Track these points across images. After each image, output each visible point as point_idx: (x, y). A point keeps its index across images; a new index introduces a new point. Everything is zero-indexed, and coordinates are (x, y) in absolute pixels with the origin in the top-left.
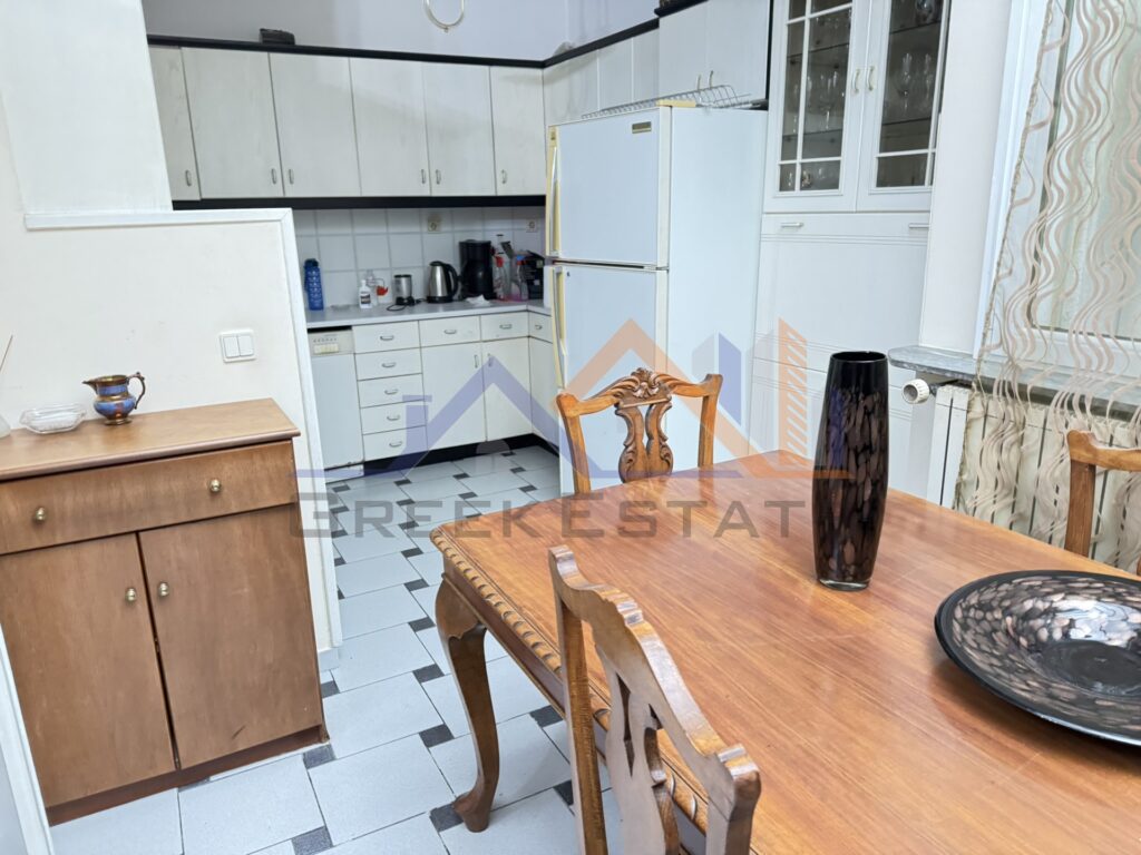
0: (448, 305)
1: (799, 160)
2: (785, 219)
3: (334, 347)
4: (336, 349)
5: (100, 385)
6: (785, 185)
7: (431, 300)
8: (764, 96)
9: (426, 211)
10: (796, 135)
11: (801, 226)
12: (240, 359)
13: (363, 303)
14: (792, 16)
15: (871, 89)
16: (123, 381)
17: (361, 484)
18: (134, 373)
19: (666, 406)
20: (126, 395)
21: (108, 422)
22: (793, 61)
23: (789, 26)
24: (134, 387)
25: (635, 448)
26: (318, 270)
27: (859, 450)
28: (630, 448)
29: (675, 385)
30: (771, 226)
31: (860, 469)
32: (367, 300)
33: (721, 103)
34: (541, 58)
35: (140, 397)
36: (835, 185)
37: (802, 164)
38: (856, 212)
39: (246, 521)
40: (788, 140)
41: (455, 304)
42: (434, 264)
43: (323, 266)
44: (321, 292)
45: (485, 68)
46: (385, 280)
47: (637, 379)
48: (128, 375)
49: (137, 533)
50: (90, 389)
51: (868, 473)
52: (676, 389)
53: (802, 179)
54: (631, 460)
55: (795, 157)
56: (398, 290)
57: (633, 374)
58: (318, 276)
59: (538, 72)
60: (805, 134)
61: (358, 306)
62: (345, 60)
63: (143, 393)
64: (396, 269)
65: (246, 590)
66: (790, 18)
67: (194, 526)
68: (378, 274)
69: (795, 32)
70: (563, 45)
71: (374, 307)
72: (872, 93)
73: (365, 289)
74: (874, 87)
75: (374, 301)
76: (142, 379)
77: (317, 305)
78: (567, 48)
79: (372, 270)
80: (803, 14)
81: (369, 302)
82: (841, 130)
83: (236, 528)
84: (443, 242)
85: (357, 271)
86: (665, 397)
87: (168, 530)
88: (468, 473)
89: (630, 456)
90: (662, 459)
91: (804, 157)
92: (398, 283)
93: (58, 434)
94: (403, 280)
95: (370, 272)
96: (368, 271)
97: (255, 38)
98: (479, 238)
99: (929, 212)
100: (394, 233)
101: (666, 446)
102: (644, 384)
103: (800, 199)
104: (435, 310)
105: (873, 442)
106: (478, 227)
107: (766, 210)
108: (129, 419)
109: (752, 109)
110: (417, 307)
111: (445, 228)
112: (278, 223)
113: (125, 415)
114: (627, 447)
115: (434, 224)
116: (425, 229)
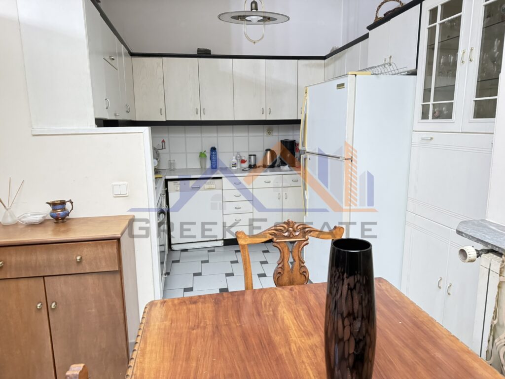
0: (272, 169)
1: (432, 102)
2: (424, 135)
3: (213, 186)
4: (214, 187)
5: (53, 204)
6: (425, 116)
7: (265, 166)
8: (415, 68)
9: (266, 127)
10: (430, 89)
11: (431, 139)
12: (121, 195)
13: (233, 167)
14: (430, 23)
15: (471, 60)
16: (63, 203)
17: (221, 250)
18: (69, 200)
19: (305, 242)
20: (64, 209)
21: (55, 221)
22: (431, 48)
23: (429, 29)
24: (68, 206)
25: (283, 266)
26: (216, 152)
27: (345, 315)
28: (280, 266)
29: (311, 231)
30: (417, 138)
31: (346, 328)
32: (235, 165)
33: (393, 72)
34: (324, 55)
35: (71, 211)
36: (450, 118)
37: (433, 104)
38: (462, 133)
39: (95, 276)
40: (427, 91)
41: (275, 169)
42: (267, 150)
43: (219, 150)
44: (216, 161)
45: (296, 61)
46: (245, 157)
47: (285, 226)
48: (66, 200)
49: (44, 277)
50: (48, 205)
51: (351, 333)
52: (312, 233)
53: (434, 113)
54: (280, 273)
55: (429, 101)
56: (250, 161)
57: (284, 223)
58: (216, 154)
59: (322, 62)
60: (435, 88)
61: (231, 168)
62: (230, 60)
63: (72, 209)
64: (251, 152)
65: (93, 310)
66: (429, 25)
67: (70, 276)
68: (242, 154)
69: (432, 31)
70: (333, 49)
71: (238, 169)
72: (472, 63)
73: (234, 161)
74: (473, 59)
75: (238, 166)
76: (72, 203)
77: (214, 167)
78: (335, 49)
79: (239, 152)
80: (436, 22)
81: (235, 167)
82: (454, 85)
83: (90, 279)
84: (273, 140)
85: (233, 152)
86: (304, 237)
87: (57, 277)
88: (269, 250)
89: (280, 270)
90: (301, 274)
91: (434, 101)
92: (250, 158)
93: (32, 225)
94: (252, 157)
95: (238, 153)
96: (237, 152)
97: (196, 53)
98: (291, 138)
99: (493, 134)
100: (251, 136)
101: (304, 267)
102: (291, 229)
103: (432, 124)
104: (266, 171)
105: (355, 311)
106: (291, 133)
107: (414, 129)
108: (65, 220)
109: (407, 75)
110: (258, 169)
111: (275, 134)
112: (142, 134)
113: (63, 218)
114: (279, 264)
115: (270, 132)
116: (265, 134)
